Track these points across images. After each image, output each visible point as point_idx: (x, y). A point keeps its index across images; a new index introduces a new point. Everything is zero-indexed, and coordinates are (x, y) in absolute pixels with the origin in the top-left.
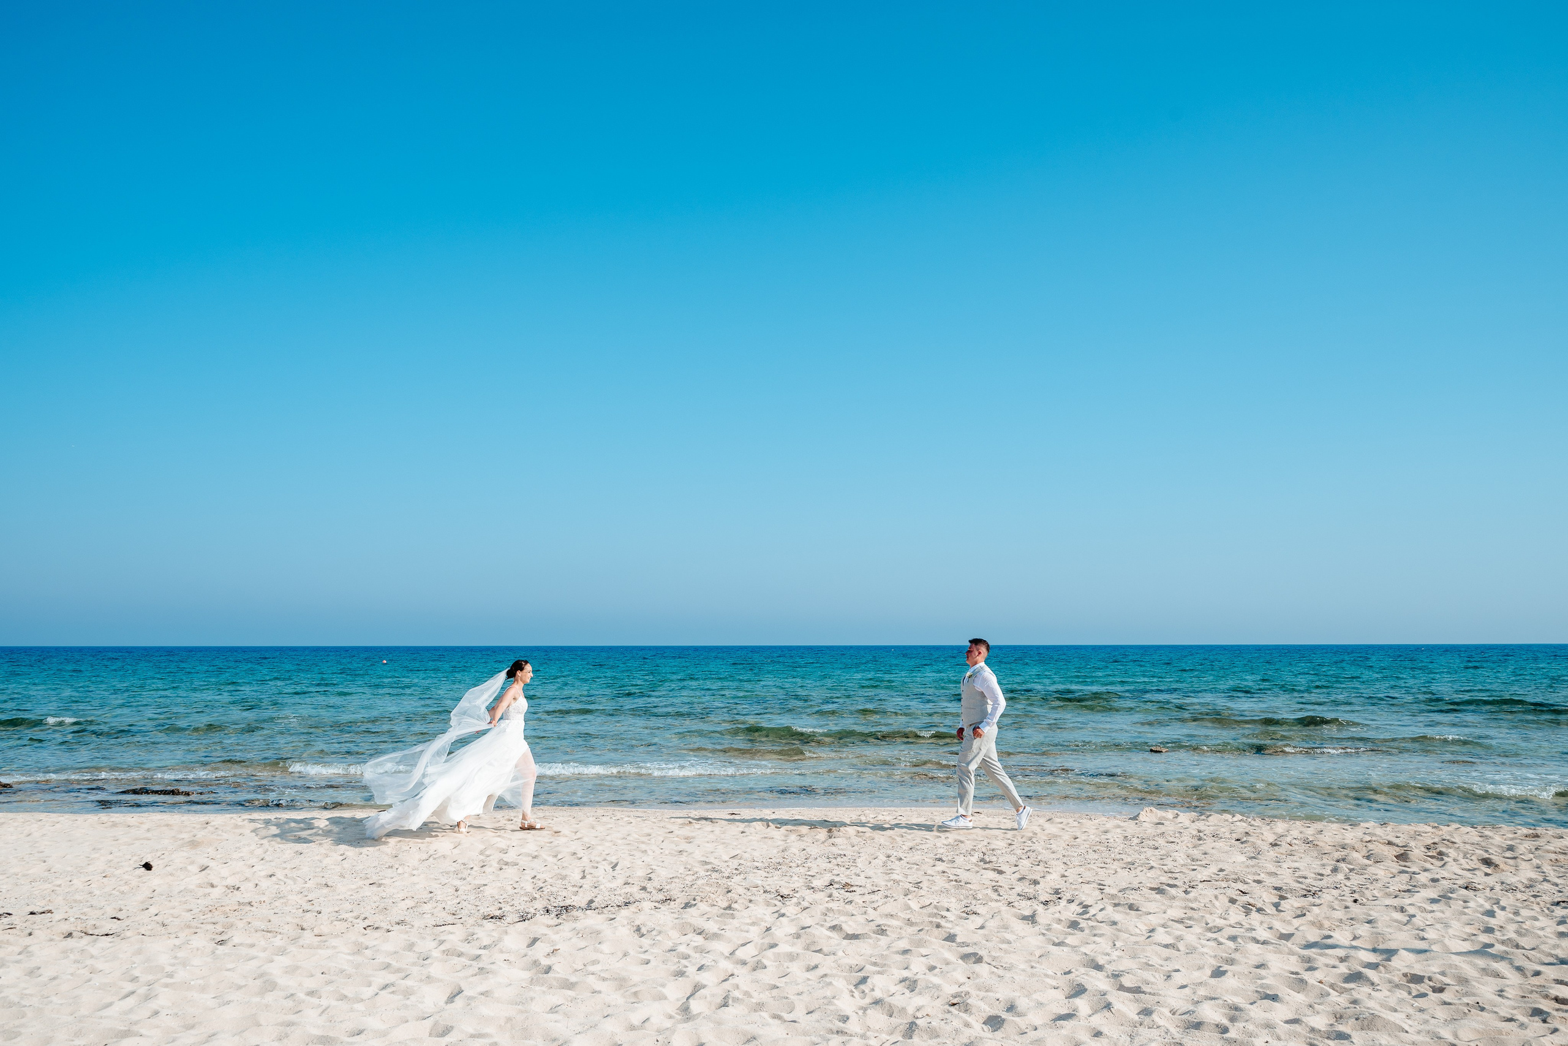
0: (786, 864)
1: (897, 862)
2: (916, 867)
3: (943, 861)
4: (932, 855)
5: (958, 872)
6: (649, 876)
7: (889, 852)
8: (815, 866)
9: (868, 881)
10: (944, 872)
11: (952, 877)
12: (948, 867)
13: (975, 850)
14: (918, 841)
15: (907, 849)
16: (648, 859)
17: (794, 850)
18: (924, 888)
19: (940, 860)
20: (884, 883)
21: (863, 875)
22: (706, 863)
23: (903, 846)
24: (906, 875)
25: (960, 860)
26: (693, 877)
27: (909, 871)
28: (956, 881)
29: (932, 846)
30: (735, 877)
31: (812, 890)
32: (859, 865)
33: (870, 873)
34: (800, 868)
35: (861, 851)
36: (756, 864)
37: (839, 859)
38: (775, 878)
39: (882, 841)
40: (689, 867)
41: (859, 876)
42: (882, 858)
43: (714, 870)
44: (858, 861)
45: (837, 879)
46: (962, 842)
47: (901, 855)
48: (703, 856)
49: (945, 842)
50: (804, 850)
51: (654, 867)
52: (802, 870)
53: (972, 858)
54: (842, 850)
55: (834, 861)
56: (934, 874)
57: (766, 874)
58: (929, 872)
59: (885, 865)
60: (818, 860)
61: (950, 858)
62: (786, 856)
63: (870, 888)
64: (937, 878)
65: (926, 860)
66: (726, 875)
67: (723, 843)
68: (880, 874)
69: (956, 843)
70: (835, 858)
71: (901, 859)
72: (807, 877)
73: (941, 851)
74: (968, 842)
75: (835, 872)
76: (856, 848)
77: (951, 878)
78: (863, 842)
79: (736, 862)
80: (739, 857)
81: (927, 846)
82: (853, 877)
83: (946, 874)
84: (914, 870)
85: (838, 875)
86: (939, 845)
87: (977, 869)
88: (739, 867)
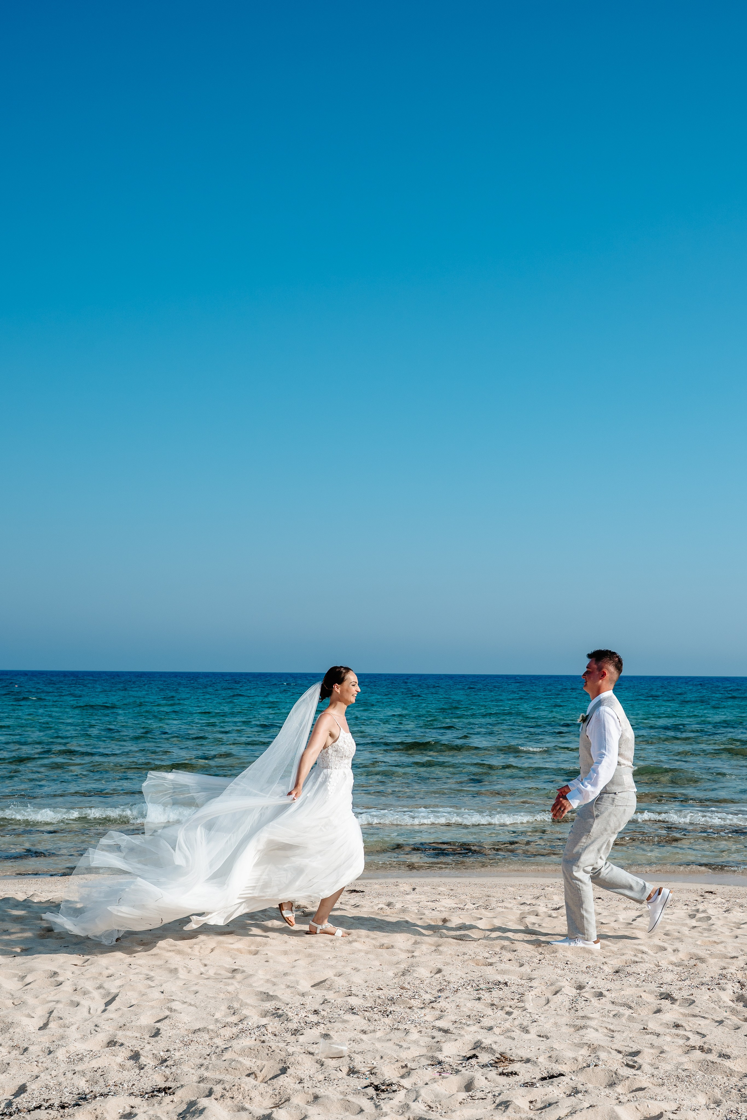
0: (404, 1002)
1: (594, 1001)
2: (628, 1012)
3: (674, 1000)
4: (653, 986)
5: (704, 1026)
6: (158, 1025)
7: (583, 978)
8: (453, 1005)
9: (544, 1045)
10: (677, 1026)
11: (695, 1041)
12: (685, 1015)
13: (725, 976)
14: (629, 956)
15: (611, 971)
16: (172, 987)
17: (423, 972)
18: (646, 1067)
19: (667, 996)
20: (570, 1054)
21: (534, 1030)
22: (268, 997)
23: (605, 967)
24: (611, 1033)
25: (703, 996)
26: (235, 1030)
27: (615, 1021)
28: (701, 1049)
29: (652, 966)
30: (307, 1032)
31: (438, 1068)
32: (530, 1006)
33: (547, 1026)
34: (427, 1011)
35: (535, 974)
36: (353, 1001)
37: (496, 993)
38: (379, 1034)
39: (570, 956)
40: (236, 1005)
41: (527, 1032)
42: (570, 991)
43: (277, 1014)
44: (530, 996)
45: (488, 1040)
46: (702, 960)
47: (602, 985)
48: (268, 981)
49: (674, 959)
50: (439, 971)
51: (175, 1005)
52: (429, 1015)
53: (722, 994)
54: (503, 972)
55: (486, 996)
56: (659, 1029)
57: (363, 1024)
58: (652, 1026)
59: (573, 1008)
60: (459, 994)
61: (685, 994)
62: (407, 986)
63: (545, 1066)
64: (666, 1041)
65: (644, 995)
66: (293, 1026)
67: (310, 955)
68: (565, 1029)
69: (693, 962)
70: (489, 990)
71: (600, 995)
72: (436, 1033)
73: (668, 977)
74: (712, 961)
75: (486, 1022)
76: (526, 969)
77: (691, 1043)
78: (539, 957)
79: (320, 994)
80: (327, 984)
81: (644, 966)
82: (517, 1033)
83: (681, 1032)
84: (624, 1020)
85: (490, 1029)
86: (664, 964)
87: (735, 1020)
88: (320, 1008)
